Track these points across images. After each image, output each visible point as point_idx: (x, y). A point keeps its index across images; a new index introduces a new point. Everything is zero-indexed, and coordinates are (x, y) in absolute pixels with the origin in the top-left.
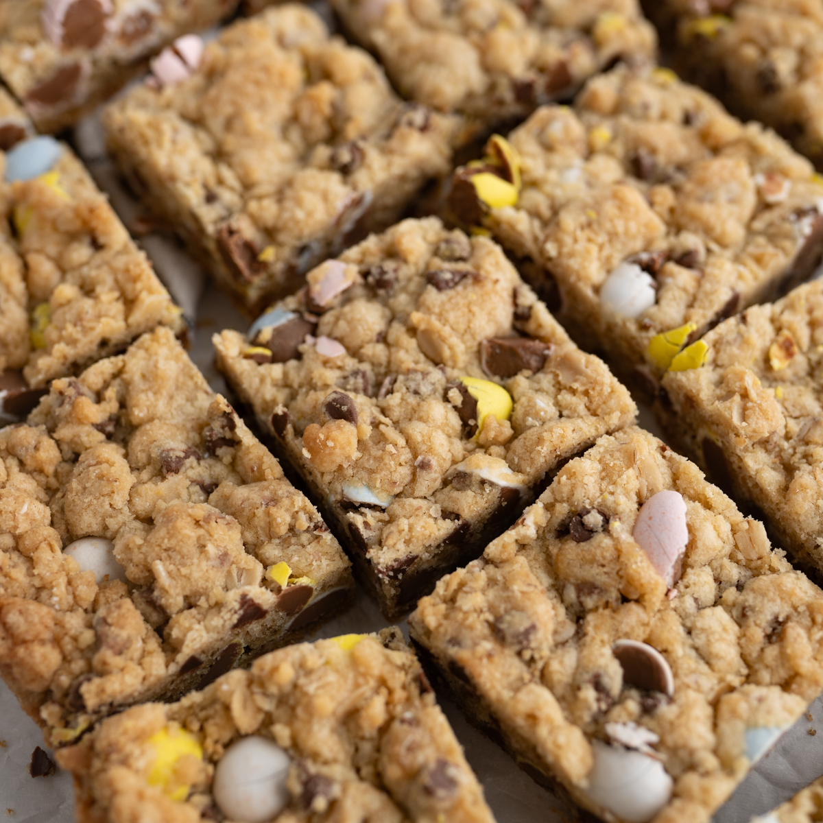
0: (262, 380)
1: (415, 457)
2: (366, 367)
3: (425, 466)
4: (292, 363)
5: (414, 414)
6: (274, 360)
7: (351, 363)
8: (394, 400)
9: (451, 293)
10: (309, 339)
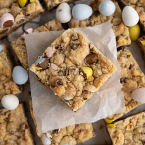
0: (42, 75)
1: (76, 89)
2: (62, 69)
3: (79, 91)
4: (47, 70)
5: (74, 79)
6: (43, 70)
7: (59, 69)
8: (70, 77)
9: (77, 50)
10: (49, 64)
